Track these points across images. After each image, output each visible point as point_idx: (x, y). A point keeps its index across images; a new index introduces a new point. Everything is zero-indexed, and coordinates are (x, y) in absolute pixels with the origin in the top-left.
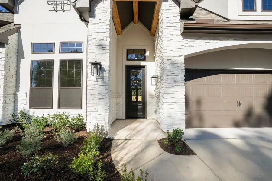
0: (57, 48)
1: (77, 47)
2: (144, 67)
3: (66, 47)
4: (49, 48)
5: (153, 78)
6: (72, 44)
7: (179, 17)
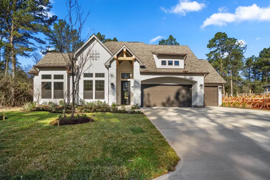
0: (94, 75)
1: (102, 75)
2: (129, 81)
3: (97, 75)
4: (91, 75)
5: (133, 87)
6: (100, 74)
7: (139, 67)
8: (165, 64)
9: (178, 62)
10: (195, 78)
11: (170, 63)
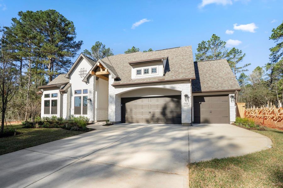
0: (82, 92)
7: (114, 80)
8: (140, 73)
9: (155, 69)
10: (178, 87)
11: (146, 72)
